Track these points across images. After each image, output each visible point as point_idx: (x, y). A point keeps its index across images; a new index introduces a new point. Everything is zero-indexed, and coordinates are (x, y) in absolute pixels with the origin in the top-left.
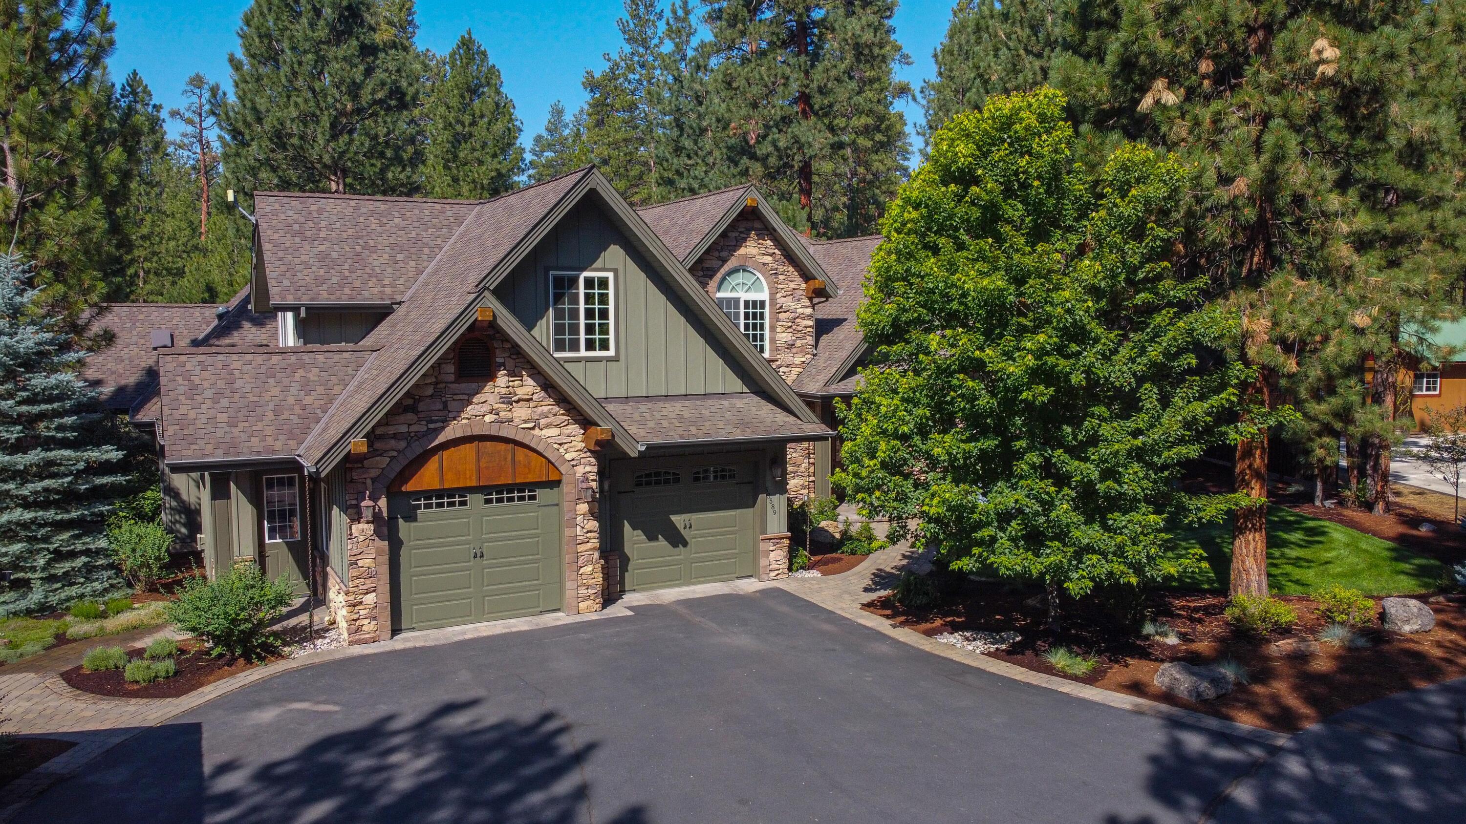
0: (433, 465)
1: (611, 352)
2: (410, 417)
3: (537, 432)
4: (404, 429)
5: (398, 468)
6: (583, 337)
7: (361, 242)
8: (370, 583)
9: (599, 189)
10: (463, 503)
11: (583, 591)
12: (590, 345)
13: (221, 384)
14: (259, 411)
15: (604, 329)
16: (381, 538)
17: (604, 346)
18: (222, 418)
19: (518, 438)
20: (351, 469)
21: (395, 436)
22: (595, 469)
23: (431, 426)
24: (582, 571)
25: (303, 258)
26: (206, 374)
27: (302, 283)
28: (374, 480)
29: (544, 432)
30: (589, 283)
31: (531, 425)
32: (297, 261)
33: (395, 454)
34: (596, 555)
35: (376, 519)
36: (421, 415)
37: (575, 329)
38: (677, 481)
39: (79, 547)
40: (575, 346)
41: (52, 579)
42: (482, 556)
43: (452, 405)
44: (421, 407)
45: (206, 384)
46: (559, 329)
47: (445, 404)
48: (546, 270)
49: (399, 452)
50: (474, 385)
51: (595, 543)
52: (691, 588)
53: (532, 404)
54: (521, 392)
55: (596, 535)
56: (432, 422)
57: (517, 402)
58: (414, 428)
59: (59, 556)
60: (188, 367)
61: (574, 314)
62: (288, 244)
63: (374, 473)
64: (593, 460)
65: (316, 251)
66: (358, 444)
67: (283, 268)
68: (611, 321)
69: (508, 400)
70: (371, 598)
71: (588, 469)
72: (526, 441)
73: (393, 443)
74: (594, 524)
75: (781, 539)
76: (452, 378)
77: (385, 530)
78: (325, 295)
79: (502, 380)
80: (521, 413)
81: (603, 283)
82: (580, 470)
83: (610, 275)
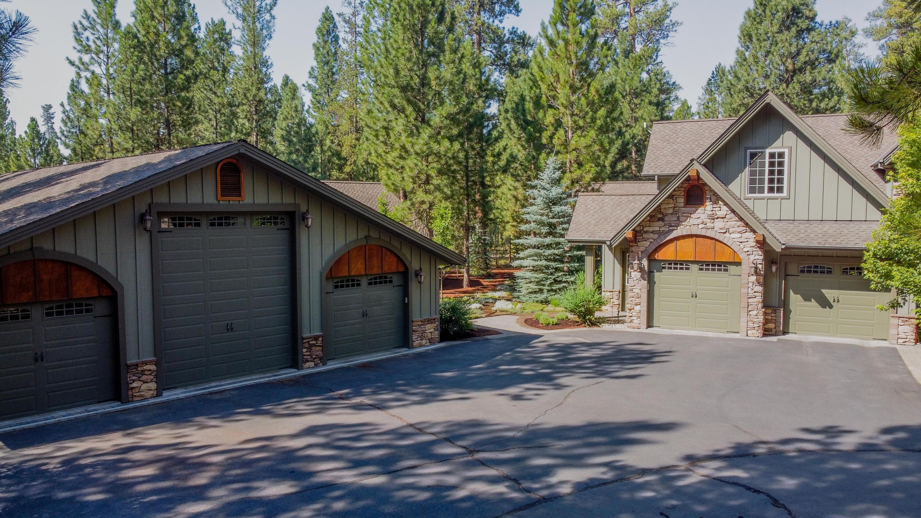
0: (671, 247)
1: (785, 194)
2: (661, 223)
3: (727, 235)
4: (657, 229)
5: (654, 248)
6: (766, 185)
7: (696, 143)
8: (638, 300)
9: (772, 103)
10: (687, 269)
11: (750, 324)
12: (771, 190)
13: (598, 208)
14: (609, 220)
15: (780, 181)
16: (644, 280)
17: (780, 190)
18: (593, 222)
19: (716, 237)
20: (632, 246)
21: (653, 232)
22: (762, 258)
23: (671, 228)
24: (751, 313)
25: (665, 152)
26: (593, 204)
27: (660, 164)
28: (642, 252)
29: (731, 235)
30: (772, 155)
31: (724, 231)
32: (661, 154)
33: (652, 240)
34: (760, 306)
35: (641, 269)
36: (666, 223)
37: (762, 181)
38: (829, 272)
39: (564, 280)
40: (761, 191)
41: (552, 290)
42: (696, 297)
43: (681, 219)
44: (666, 219)
45: (592, 208)
46: (752, 181)
47: (678, 218)
48: (746, 149)
49: (654, 240)
50: (694, 209)
51: (759, 298)
52: (835, 339)
53: (725, 220)
54: (720, 214)
55: (760, 294)
56: (671, 226)
57: (717, 218)
58: (662, 229)
59: (556, 281)
60: (588, 201)
61: (762, 173)
62: (660, 146)
63: (642, 249)
64: (760, 253)
65: (672, 148)
66: (629, 234)
67: (654, 157)
68: (785, 177)
69: (713, 218)
70: (637, 308)
71: (757, 257)
72: (721, 240)
73: (651, 235)
74: (760, 289)
75: (910, 318)
76: (682, 205)
77: (646, 276)
78: (668, 169)
79: (709, 205)
80: (719, 224)
81: (781, 155)
82: (752, 257)
83: (786, 151)
